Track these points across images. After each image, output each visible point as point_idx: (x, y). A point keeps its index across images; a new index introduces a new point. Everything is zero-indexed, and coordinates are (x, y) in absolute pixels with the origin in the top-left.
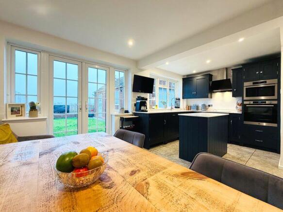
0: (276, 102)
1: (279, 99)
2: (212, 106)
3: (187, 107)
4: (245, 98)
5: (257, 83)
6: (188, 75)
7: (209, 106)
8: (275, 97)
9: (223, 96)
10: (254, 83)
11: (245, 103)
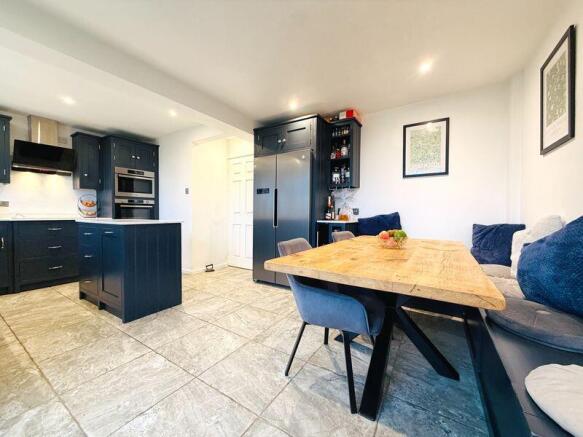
0: (152, 202)
1: (156, 199)
2: (5, 204)
4: (117, 193)
5: (133, 172)
8: (152, 196)
9: (42, 182)
10: (129, 172)
11: (117, 201)
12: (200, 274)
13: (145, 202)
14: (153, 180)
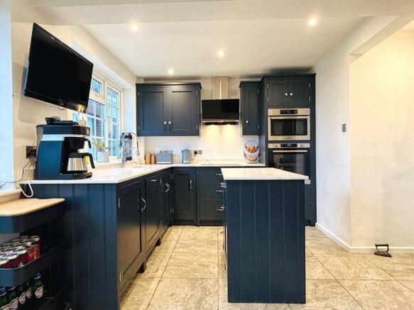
2: (201, 152)
3: (148, 156)
4: (271, 138)
5: (286, 112)
6: (146, 79)
7: (196, 153)
8: (308, 137)
9: (221, 133)
10: (282, 112)
11: (271, 146)
12: (363, 255)
13: (299, 146)
14: (308, 118)
